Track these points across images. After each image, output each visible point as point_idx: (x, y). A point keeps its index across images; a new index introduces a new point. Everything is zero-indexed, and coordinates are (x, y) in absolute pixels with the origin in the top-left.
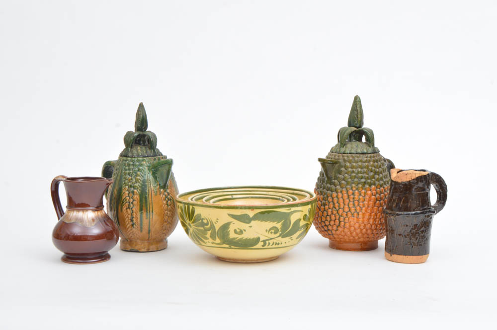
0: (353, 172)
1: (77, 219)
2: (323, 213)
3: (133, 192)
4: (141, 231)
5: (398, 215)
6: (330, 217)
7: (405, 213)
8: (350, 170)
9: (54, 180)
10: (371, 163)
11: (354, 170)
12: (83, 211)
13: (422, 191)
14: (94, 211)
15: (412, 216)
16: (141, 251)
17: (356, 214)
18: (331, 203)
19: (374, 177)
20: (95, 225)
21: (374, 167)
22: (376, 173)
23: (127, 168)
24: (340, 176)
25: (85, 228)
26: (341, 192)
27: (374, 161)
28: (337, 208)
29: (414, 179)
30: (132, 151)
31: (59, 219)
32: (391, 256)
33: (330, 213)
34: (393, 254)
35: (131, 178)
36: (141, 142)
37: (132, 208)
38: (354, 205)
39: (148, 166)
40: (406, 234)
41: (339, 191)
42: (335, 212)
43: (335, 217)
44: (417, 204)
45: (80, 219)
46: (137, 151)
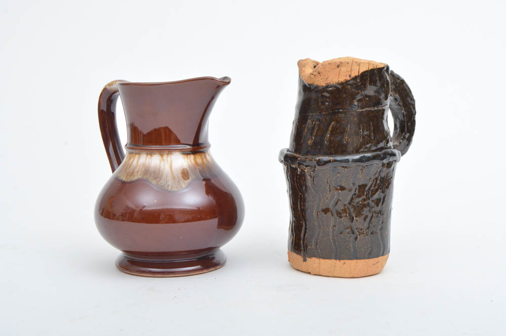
1: (147, 171)
5: (319, 163)
7: (339, 158)
9: (105, 90)
12: (161, 152)
13: (374, 106)
14: (186, 153)
15: (354, 165)
20: (189, 185)
25: (164, 192)
29: (356, 78)
31: (113, 170)
32: (305, 260)
34: (310, 257)
40: (340, 207)
44: (364, 137)
45: (155, 172)
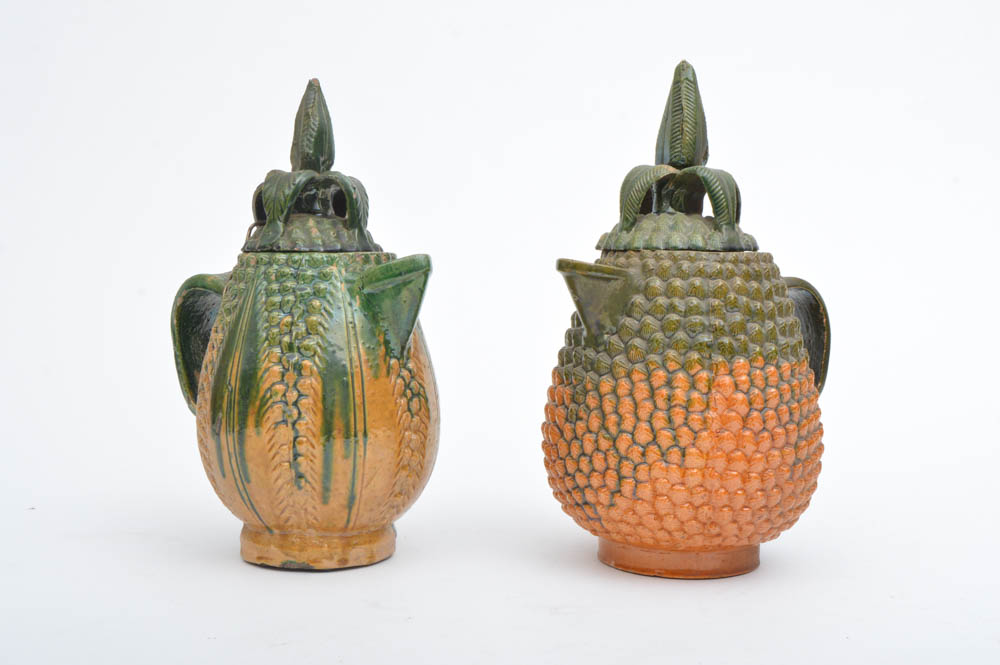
0: (672, 308)
2: (569, 445)
3: (298, 368)
4: (325, 500)
6: (591, 461)
8: (662, 300)
10: (738, 281)
11: (676, 301)
16: (317, 566)
17: (675, 456)
18: (594, 413)
19: (743, 328)
21: (748, 294)
22: (752, 314)
23: (275, 286)
24: (628, 321)
26: (629, 375)
27: (748, 277)
28: (613, 429)
30: (290, 233)
33: (589, 448)
35: (289, 319)
36: (318, 206)
37: (294, 424)
38: (670, 420)
39: (347, 281)
41: (621, 372)
42: (604, 444)
43: (606, 459)
46: (308, 232)
